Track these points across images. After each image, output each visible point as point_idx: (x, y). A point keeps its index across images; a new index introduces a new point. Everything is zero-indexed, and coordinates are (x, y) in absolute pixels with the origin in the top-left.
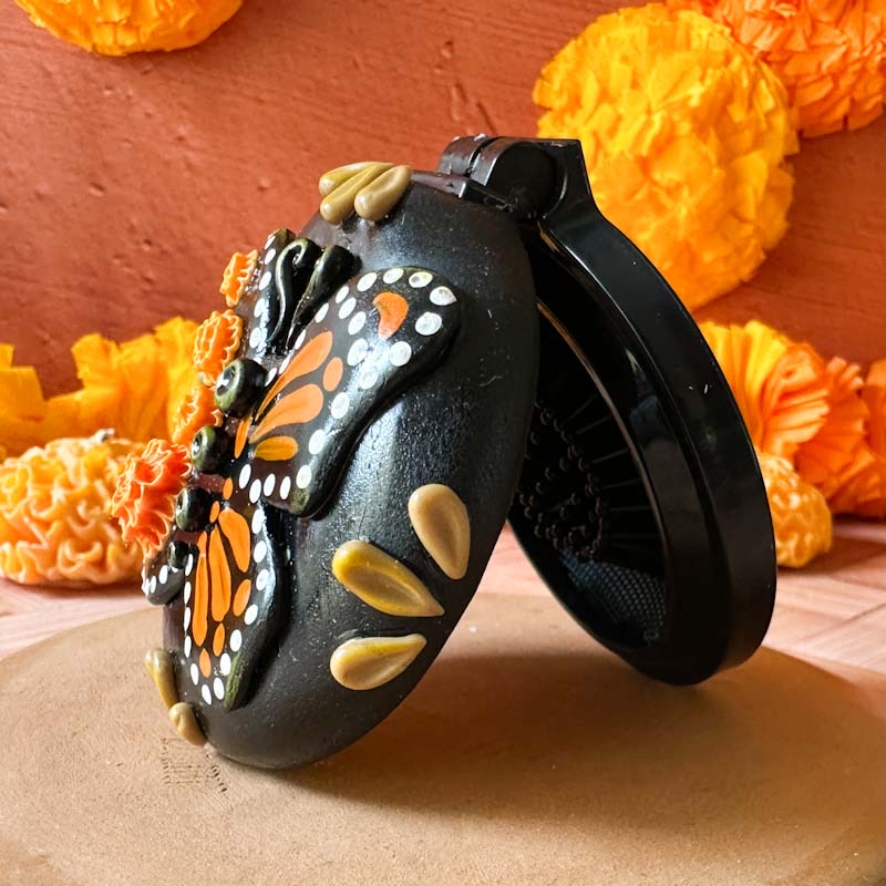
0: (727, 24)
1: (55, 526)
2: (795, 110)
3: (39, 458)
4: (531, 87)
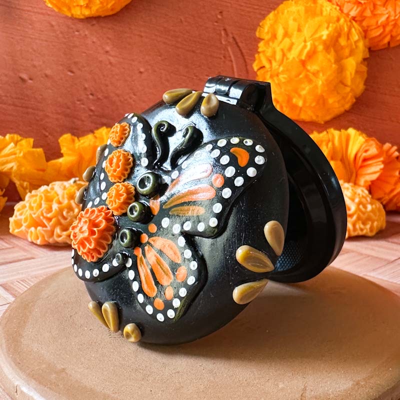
0: (338, 5)
2: (367, 40)
4: (255, 30)
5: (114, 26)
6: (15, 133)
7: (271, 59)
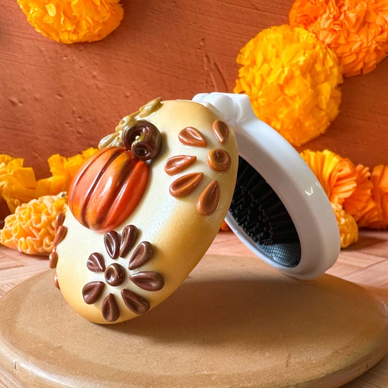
0: (314, 33)
1: (43, 230)
2: (341, 67)
3: (36, 203)
4: (236, 57)
5: (101, 52)
6: (5, 154)
7: (250, 83)
